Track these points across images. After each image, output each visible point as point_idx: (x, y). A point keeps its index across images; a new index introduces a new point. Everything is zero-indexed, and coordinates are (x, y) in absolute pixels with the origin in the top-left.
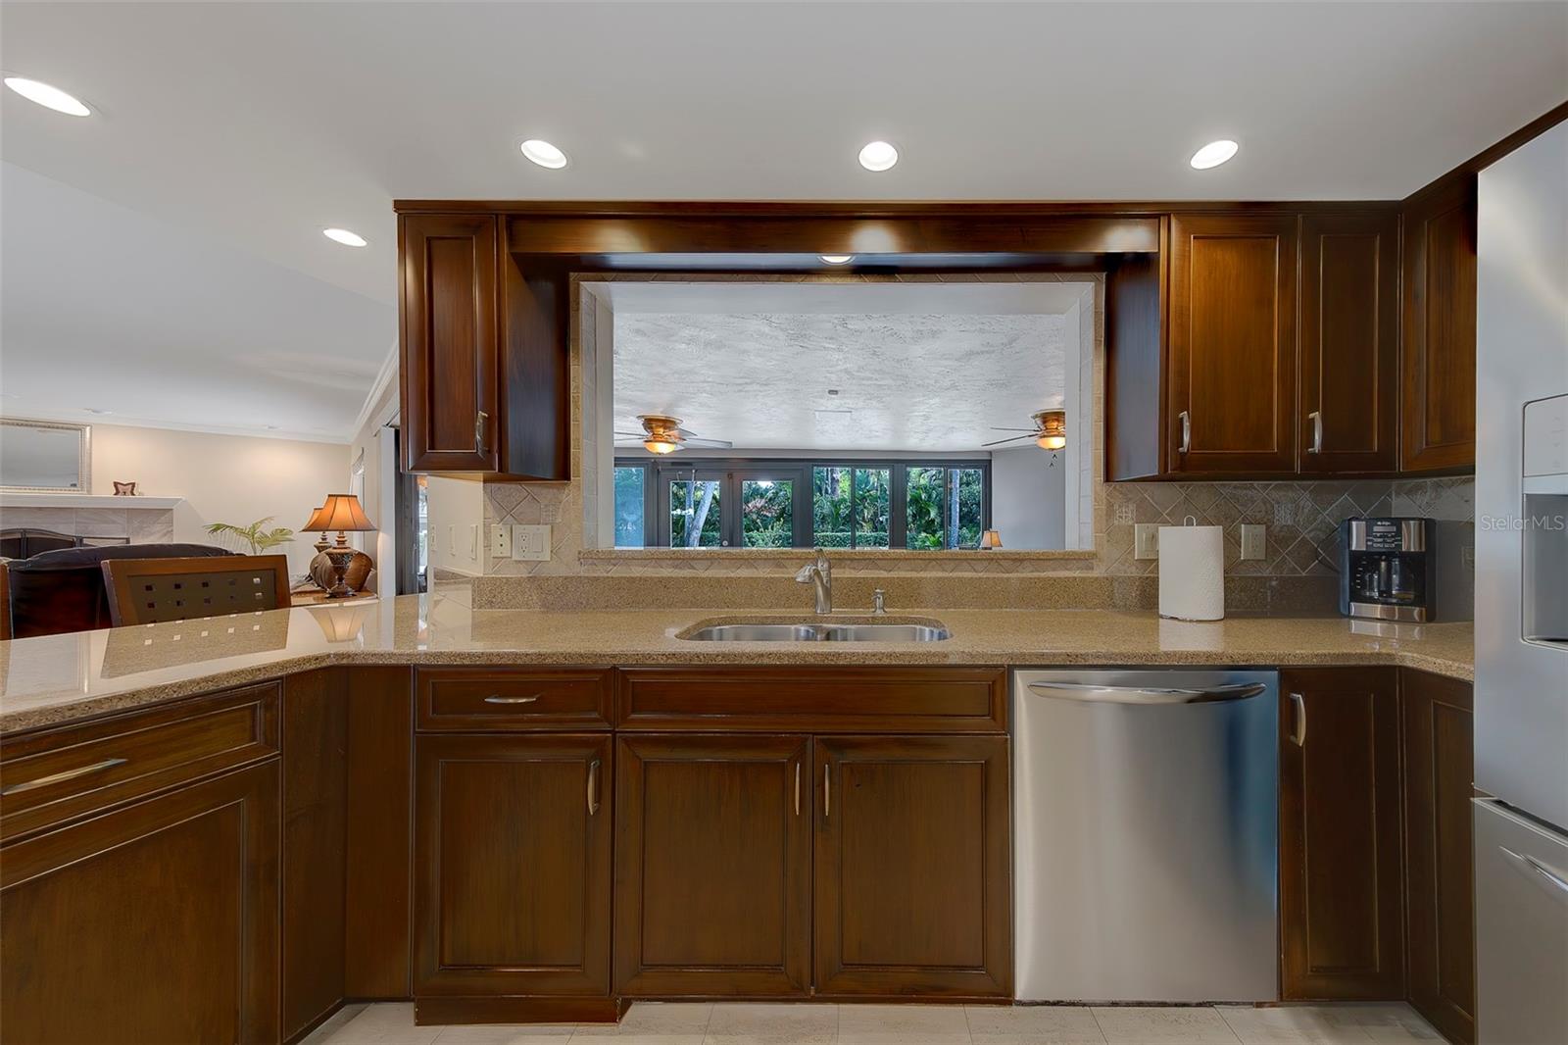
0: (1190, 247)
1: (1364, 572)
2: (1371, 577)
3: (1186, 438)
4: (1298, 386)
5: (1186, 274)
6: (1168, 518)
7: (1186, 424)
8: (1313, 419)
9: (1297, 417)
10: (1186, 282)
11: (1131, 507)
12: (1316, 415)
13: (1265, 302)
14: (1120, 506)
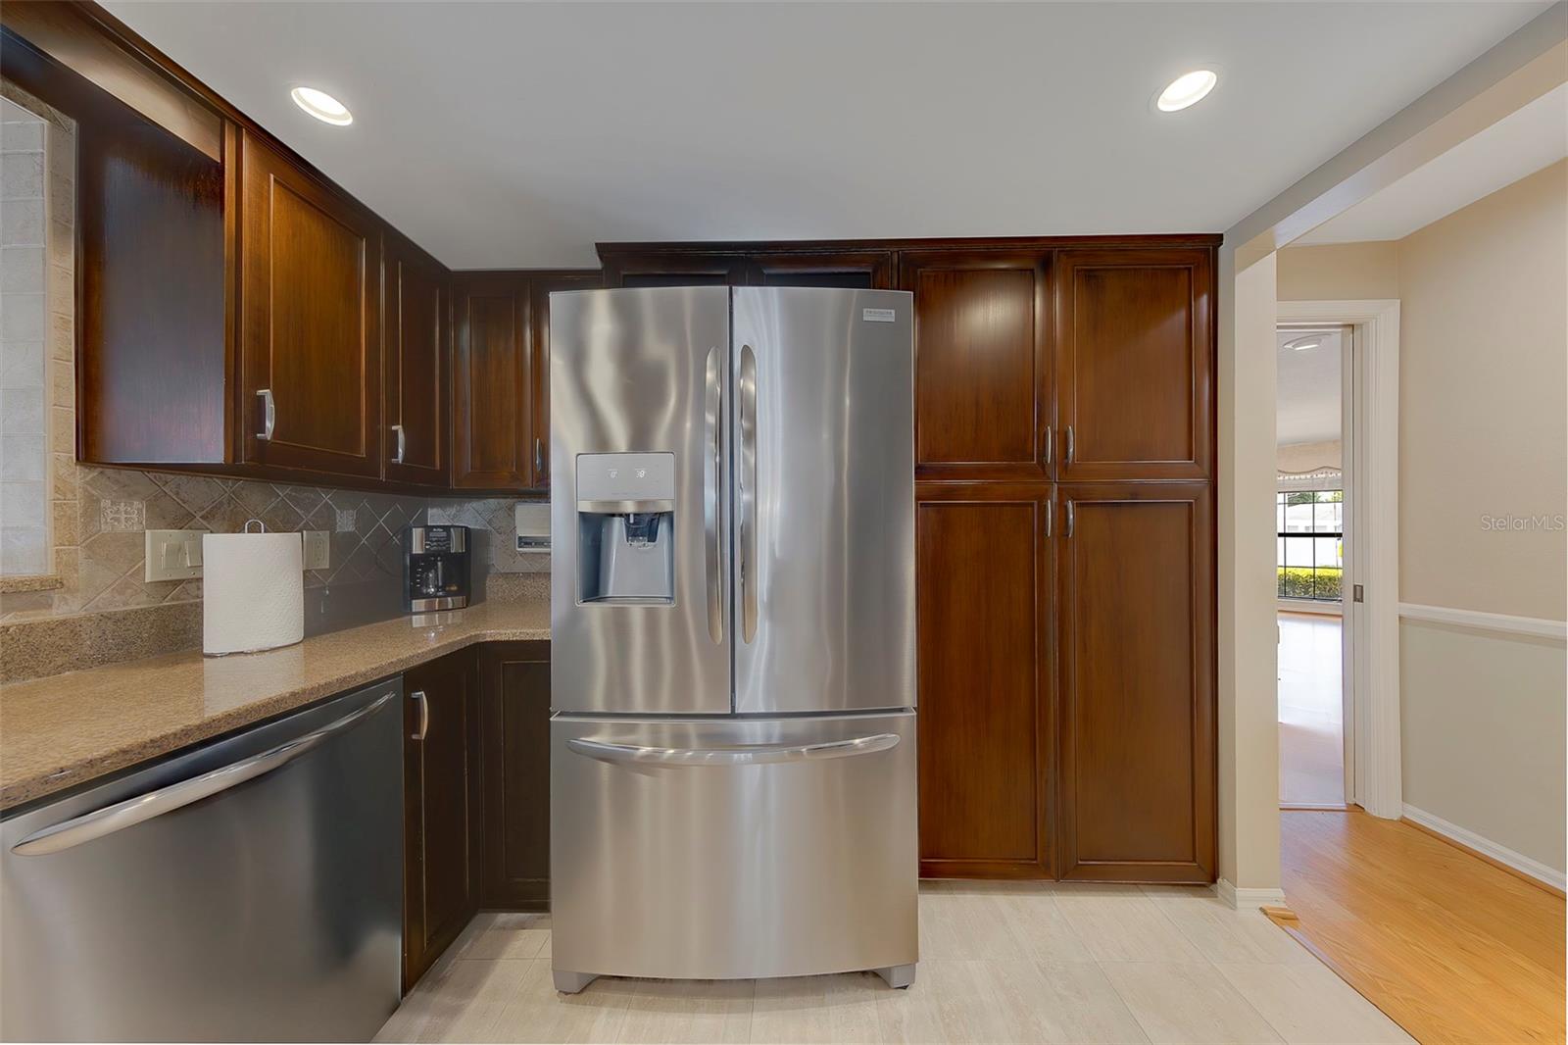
0: (269, 187)
1: (422, 573)
2: (427, 575)
3: (270, 425)
4: (383, 397)
5: (264, 218)
6: (205, 523)
7: (270, 405)
8: (396, 432)
9: (382, 426)
10: (264, 226)
11: (137, 504)
12: (399, 428)
13: (352, 297)
14: (113, 503)
